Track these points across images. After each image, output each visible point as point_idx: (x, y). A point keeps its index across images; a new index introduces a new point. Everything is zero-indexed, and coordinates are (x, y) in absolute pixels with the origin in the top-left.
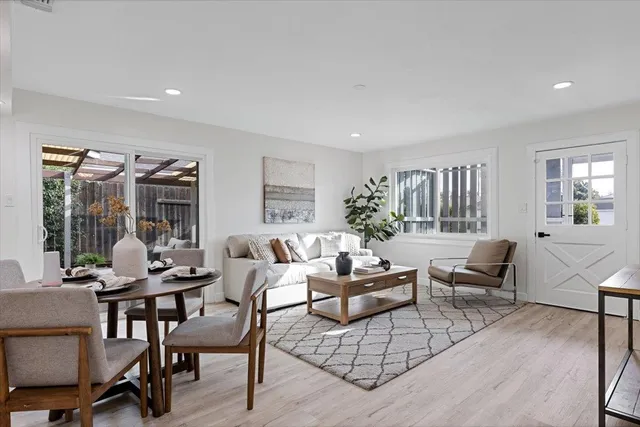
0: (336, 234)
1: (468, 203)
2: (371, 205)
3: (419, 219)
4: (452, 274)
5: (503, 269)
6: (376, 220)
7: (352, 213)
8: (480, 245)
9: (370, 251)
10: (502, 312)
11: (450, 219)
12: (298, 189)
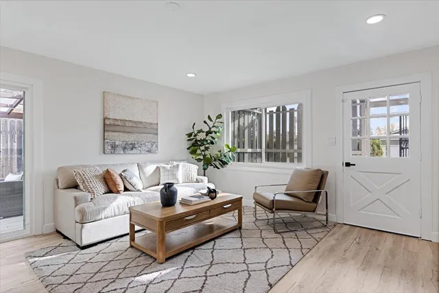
0: (175, 163)
1: (288, 140)
2: (209, 138)
3: (250, 150)
4: (273, 201)
5: (317, 195)
6: (213, 151)
7: (193, 145)
8: (297, 174)
9: (205, 179)
10: (317, 236)
11: (274, 150)
12: (141, 122)
